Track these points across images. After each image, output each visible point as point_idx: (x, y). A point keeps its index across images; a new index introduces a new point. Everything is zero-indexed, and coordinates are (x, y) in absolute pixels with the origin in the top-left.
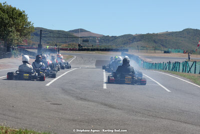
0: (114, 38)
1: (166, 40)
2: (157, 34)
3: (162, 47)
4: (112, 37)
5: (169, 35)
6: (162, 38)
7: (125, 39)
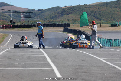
0: (41, 11)
1: (100, 12)
2: (89, 5)
3: (96, 20)
4: (39, 10)
5: (103, 5)
6: (95, 10)
7: (53, 12)
